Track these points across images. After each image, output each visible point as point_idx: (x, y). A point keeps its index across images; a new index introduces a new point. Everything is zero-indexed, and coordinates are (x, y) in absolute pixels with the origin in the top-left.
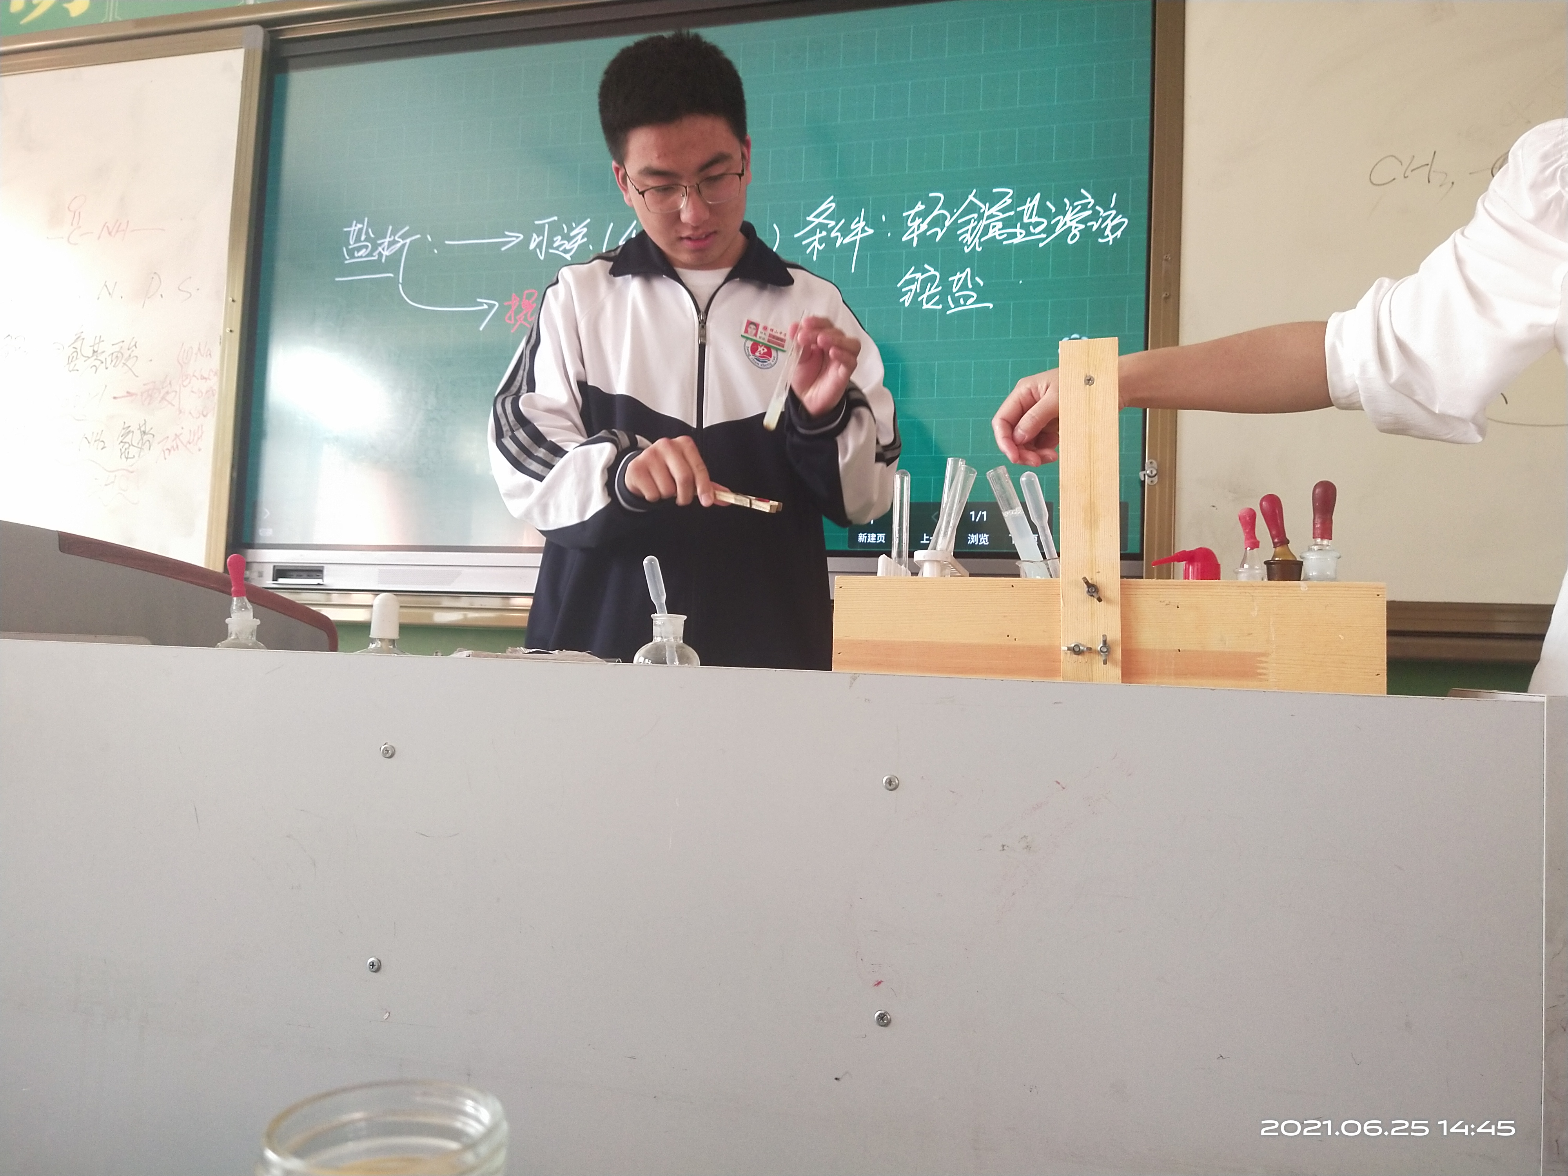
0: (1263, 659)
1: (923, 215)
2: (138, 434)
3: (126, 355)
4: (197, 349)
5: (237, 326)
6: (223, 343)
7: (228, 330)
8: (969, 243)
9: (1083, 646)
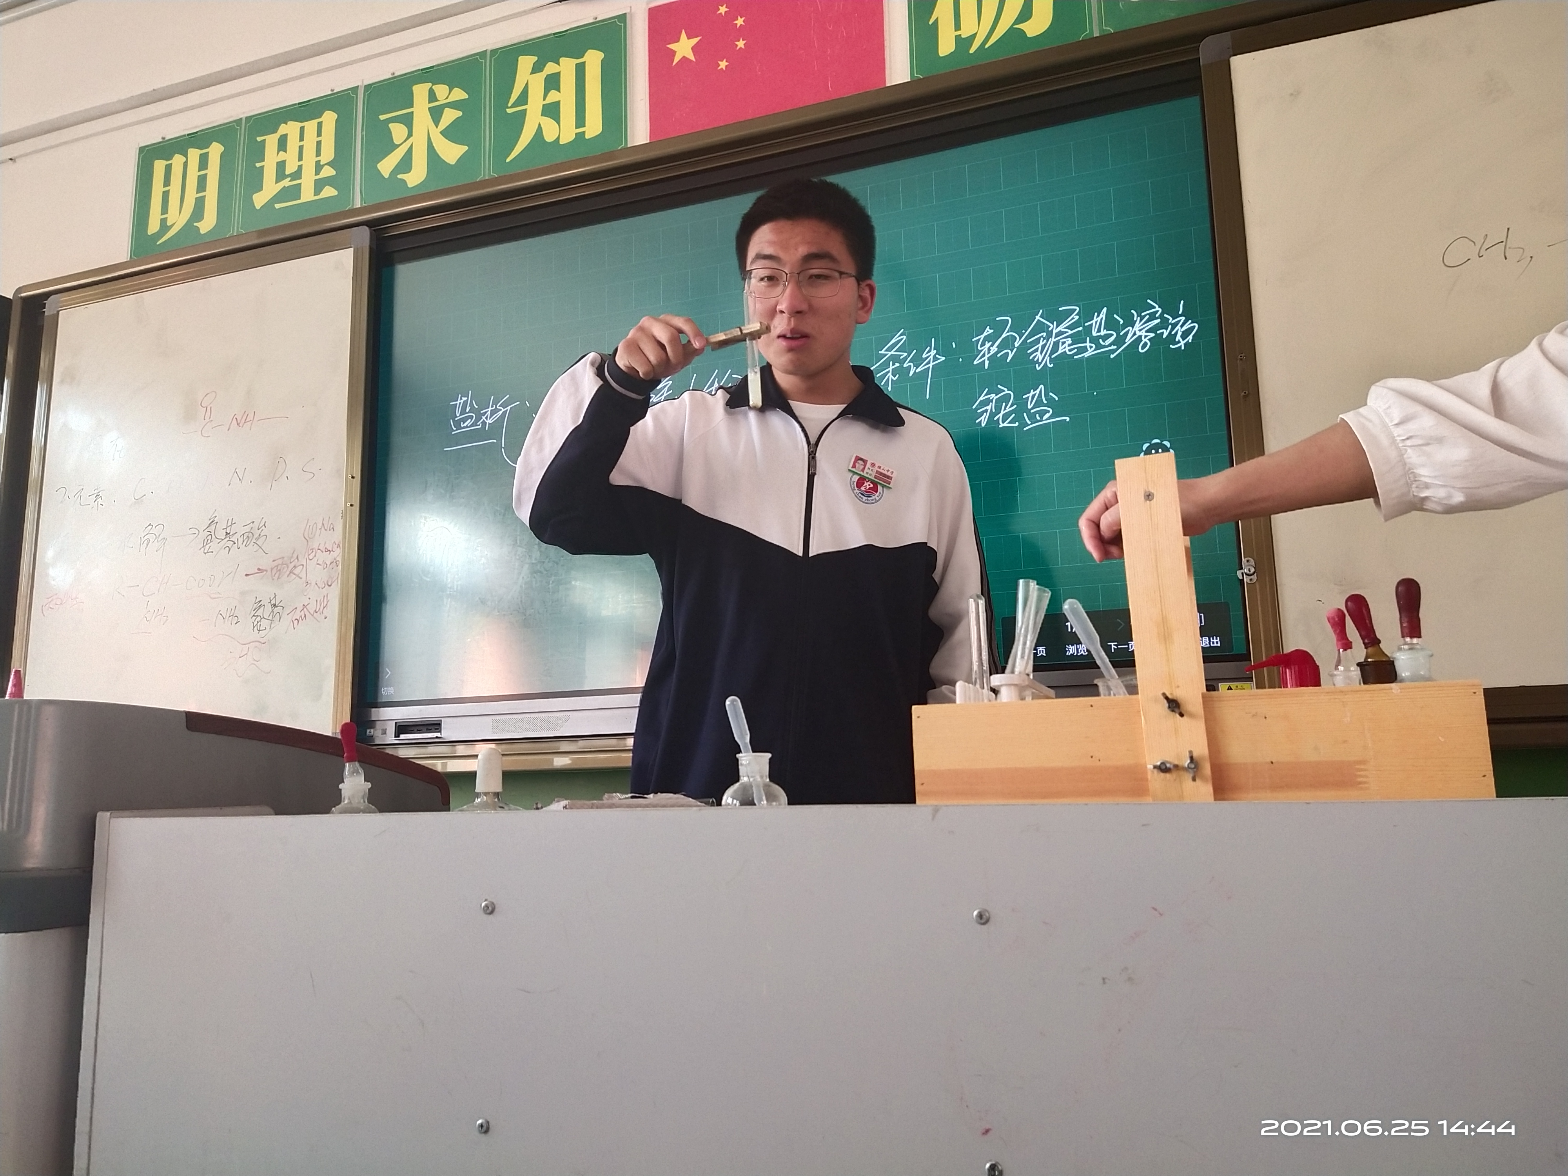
0: (1362, 767)
1: (991, 339)
2: (269, 608)
3: (256, 536)
4: (321, 525)
5: (356, 501)
6: (344, 517)
7: (349, 504)
8: (1040, 361)
9: (1170, 763)
